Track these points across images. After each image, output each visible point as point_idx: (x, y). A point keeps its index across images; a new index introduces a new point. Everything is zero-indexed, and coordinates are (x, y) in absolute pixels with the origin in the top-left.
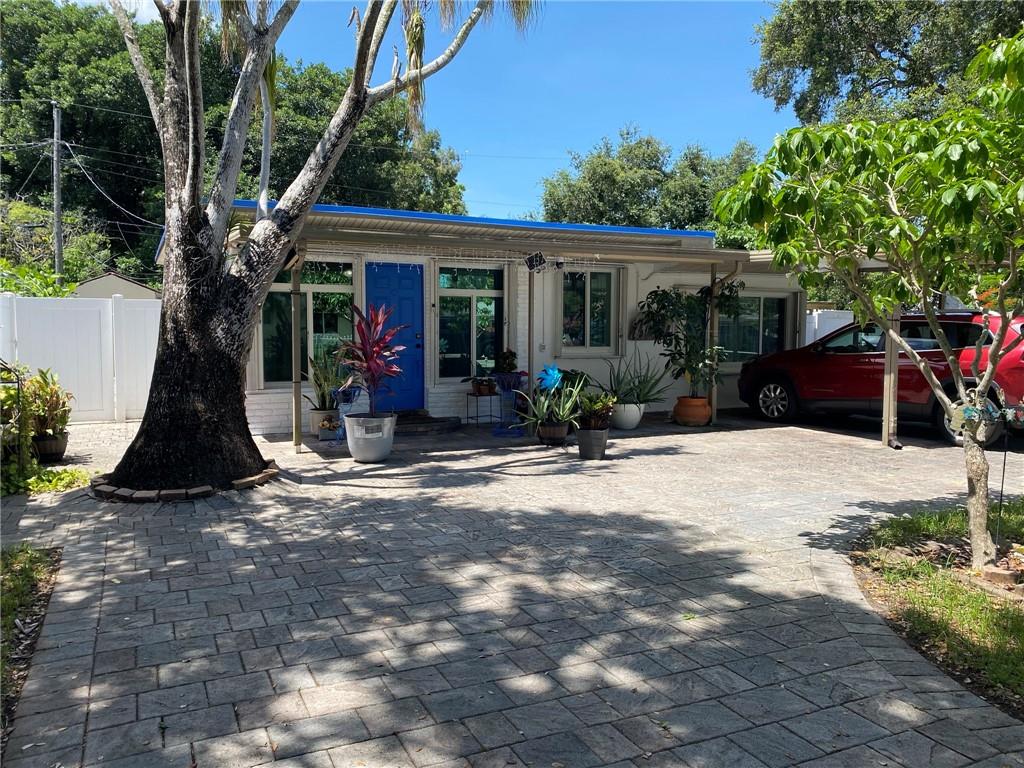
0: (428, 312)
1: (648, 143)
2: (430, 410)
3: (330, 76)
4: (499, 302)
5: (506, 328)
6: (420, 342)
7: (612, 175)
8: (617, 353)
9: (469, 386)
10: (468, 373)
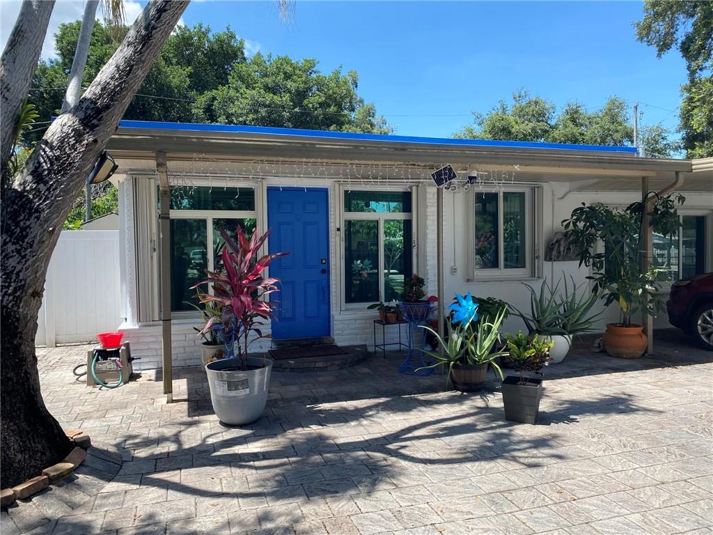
0: (333, 236)
1: (536, 103)
2: (335, 338)
3: (292, 64)
4: (408, 224)
5: (414, 251)
6: (325, 267)
7: (508, 127)
8: (533, 274)
9: (375, 313)
10: (377, 298)
